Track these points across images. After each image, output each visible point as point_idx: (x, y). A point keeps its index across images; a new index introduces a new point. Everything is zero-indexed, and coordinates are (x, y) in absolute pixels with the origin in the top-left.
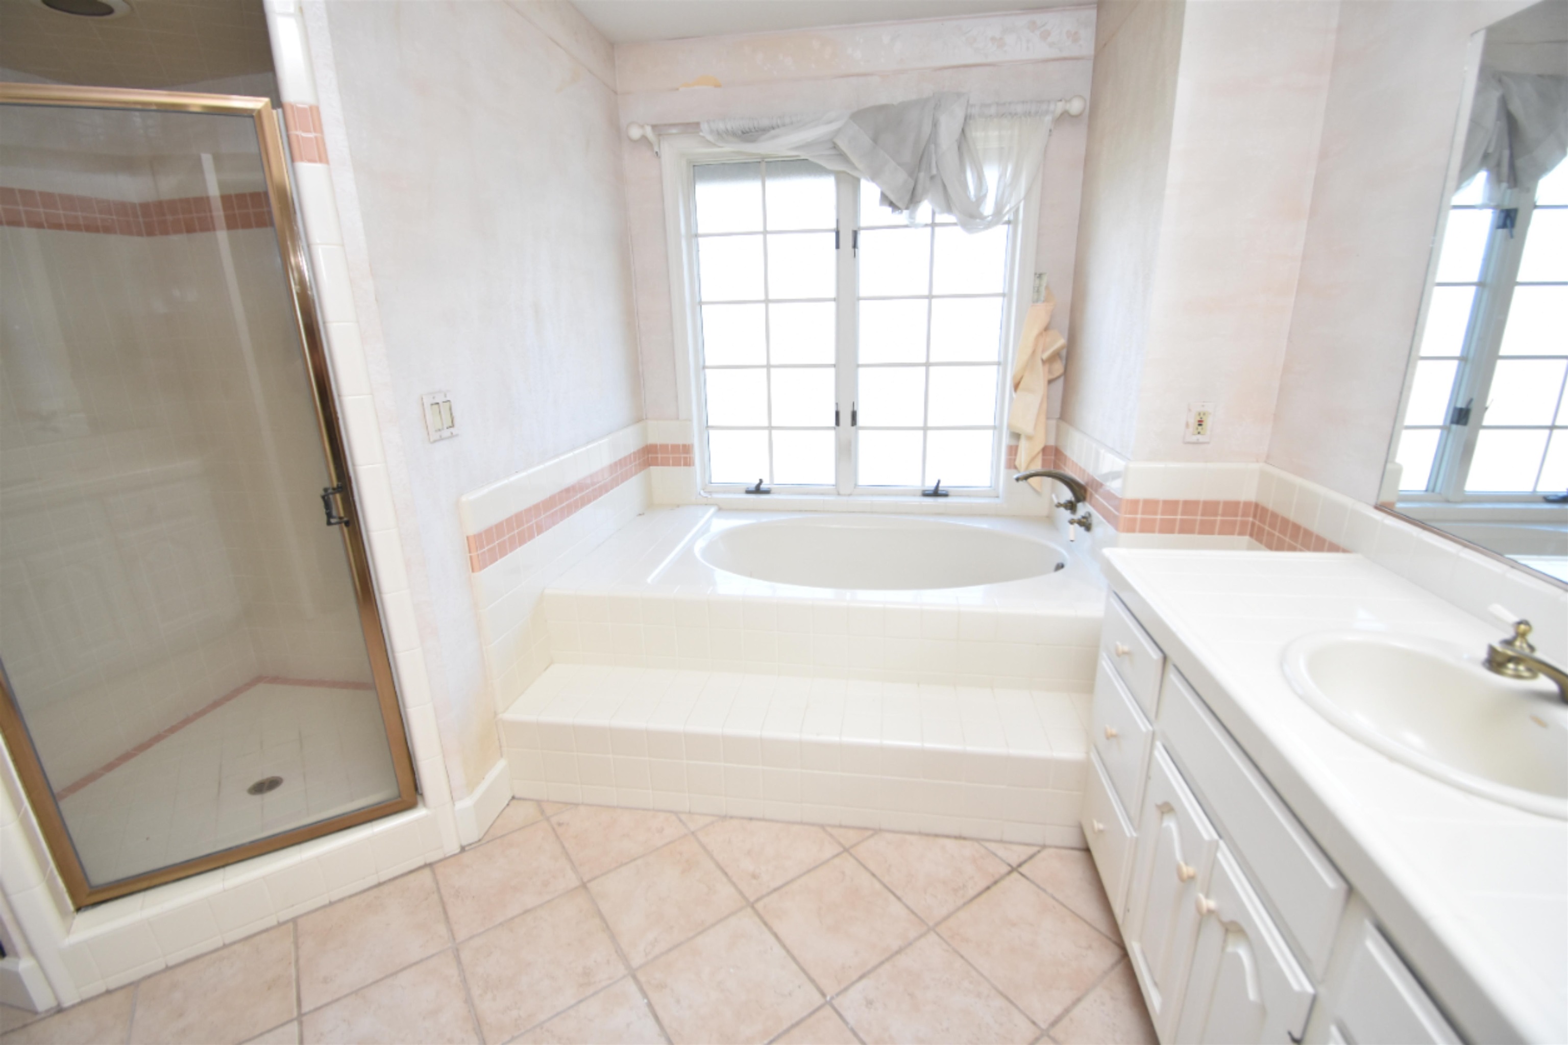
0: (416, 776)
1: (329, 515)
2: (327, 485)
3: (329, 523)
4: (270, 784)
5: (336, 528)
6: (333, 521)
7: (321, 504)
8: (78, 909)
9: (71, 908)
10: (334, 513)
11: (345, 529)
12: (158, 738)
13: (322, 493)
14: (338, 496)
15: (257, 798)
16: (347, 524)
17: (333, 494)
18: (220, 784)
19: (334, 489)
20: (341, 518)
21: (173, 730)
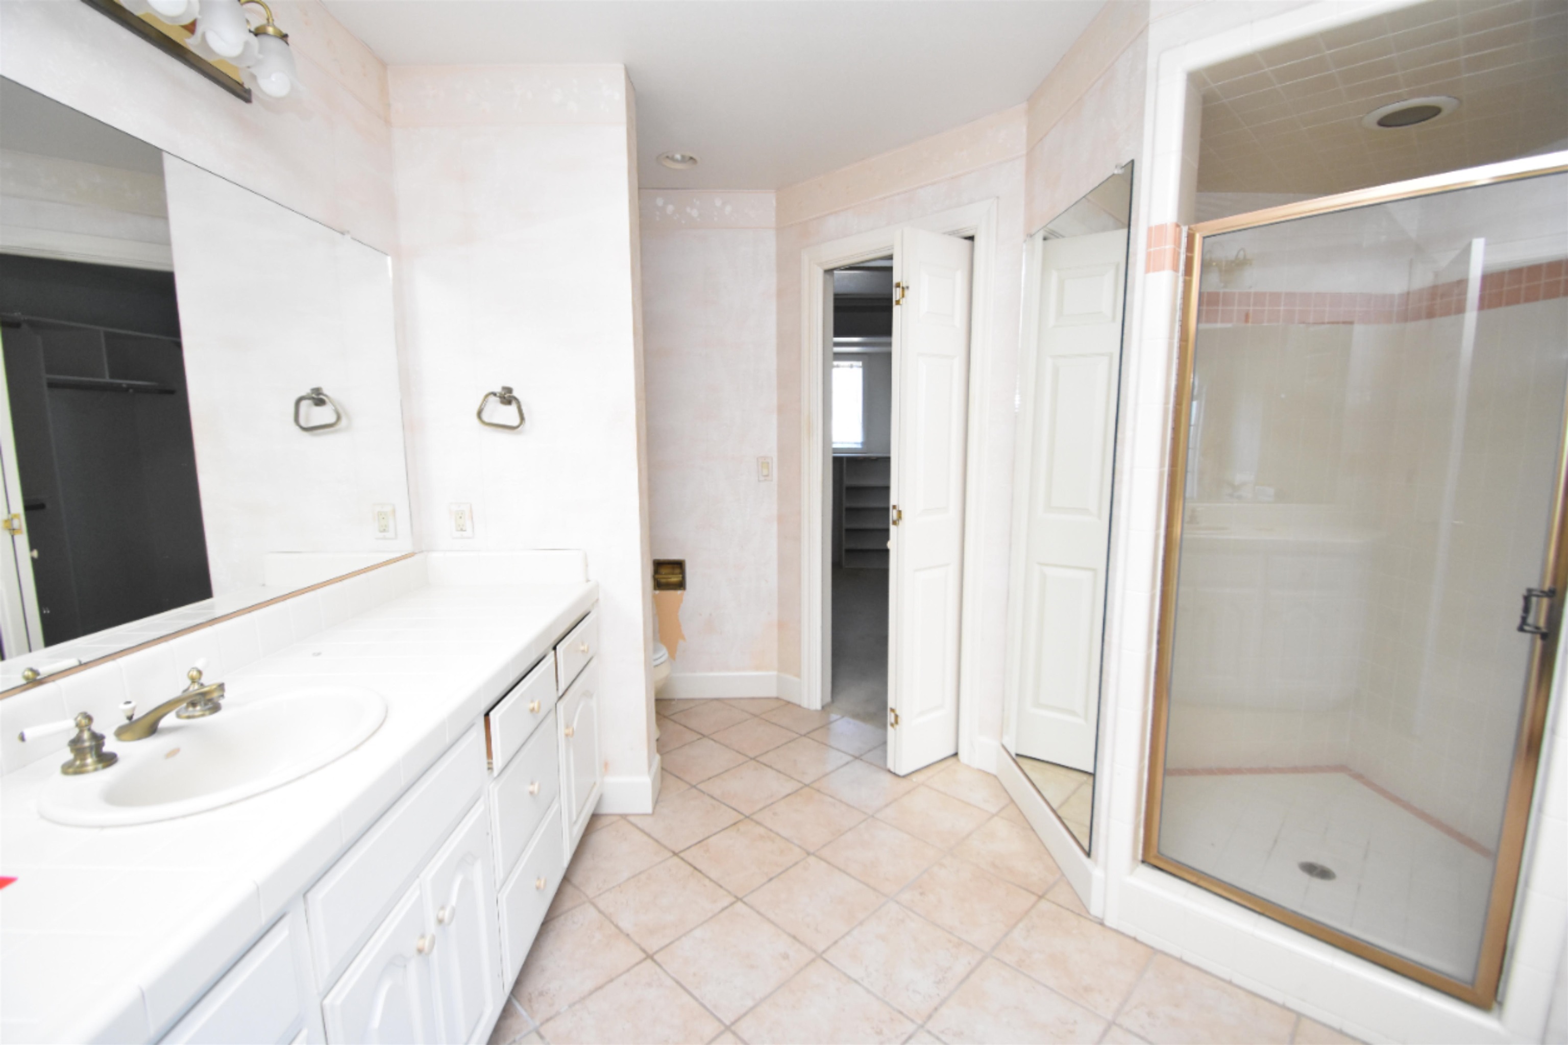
0: (1503, 977)
1: (1524, 620)
2: (1534, 585)
3: (1521, 629)
4: (1323, 873)
5: (1527, 636)
6: (1526, 628)
7: (1520, 604)
8: (1143, 862)
9: (1140, 857)
10: (1531, 620)
11: (1539, 643)
12: (1238, 771)
13: (1525, 593)
14: (1545, 602)
15: (1305, 877)
16: (1544, 636)
17: (1538, 596)
18: (1276, 841)
19: (1543, 592)
20: (1537, 628)
21: (1252, 771)
